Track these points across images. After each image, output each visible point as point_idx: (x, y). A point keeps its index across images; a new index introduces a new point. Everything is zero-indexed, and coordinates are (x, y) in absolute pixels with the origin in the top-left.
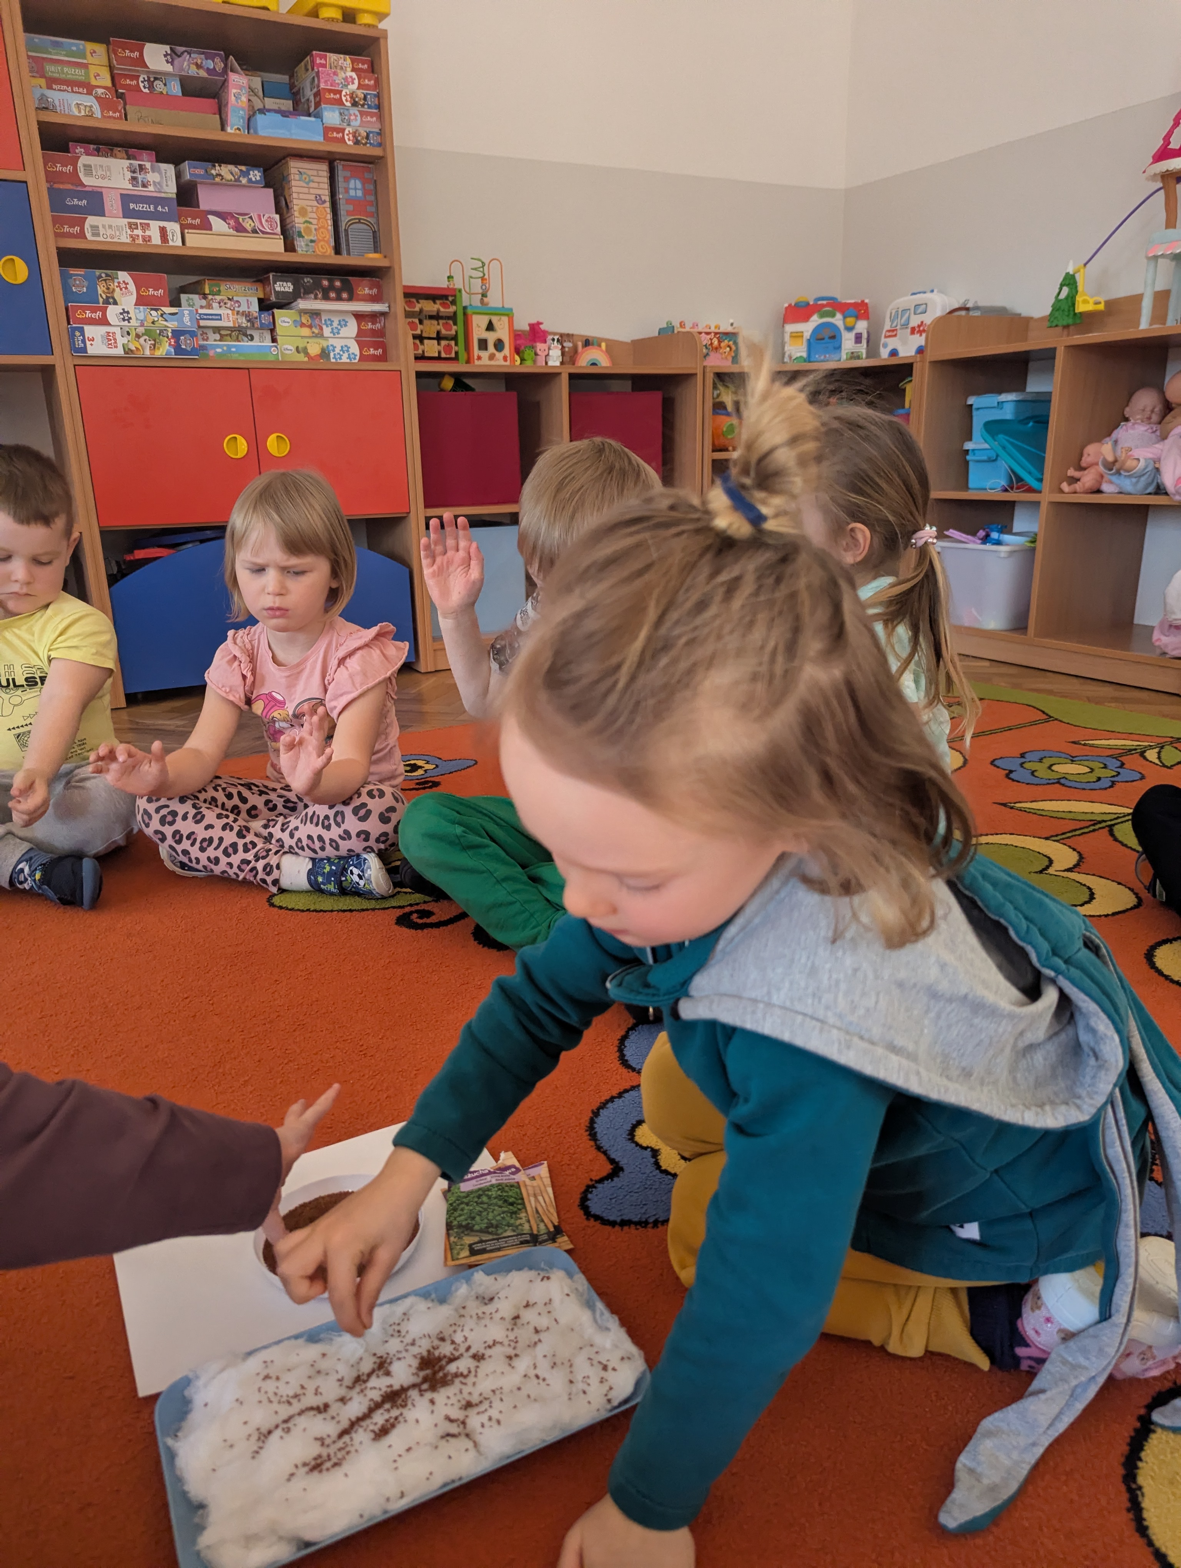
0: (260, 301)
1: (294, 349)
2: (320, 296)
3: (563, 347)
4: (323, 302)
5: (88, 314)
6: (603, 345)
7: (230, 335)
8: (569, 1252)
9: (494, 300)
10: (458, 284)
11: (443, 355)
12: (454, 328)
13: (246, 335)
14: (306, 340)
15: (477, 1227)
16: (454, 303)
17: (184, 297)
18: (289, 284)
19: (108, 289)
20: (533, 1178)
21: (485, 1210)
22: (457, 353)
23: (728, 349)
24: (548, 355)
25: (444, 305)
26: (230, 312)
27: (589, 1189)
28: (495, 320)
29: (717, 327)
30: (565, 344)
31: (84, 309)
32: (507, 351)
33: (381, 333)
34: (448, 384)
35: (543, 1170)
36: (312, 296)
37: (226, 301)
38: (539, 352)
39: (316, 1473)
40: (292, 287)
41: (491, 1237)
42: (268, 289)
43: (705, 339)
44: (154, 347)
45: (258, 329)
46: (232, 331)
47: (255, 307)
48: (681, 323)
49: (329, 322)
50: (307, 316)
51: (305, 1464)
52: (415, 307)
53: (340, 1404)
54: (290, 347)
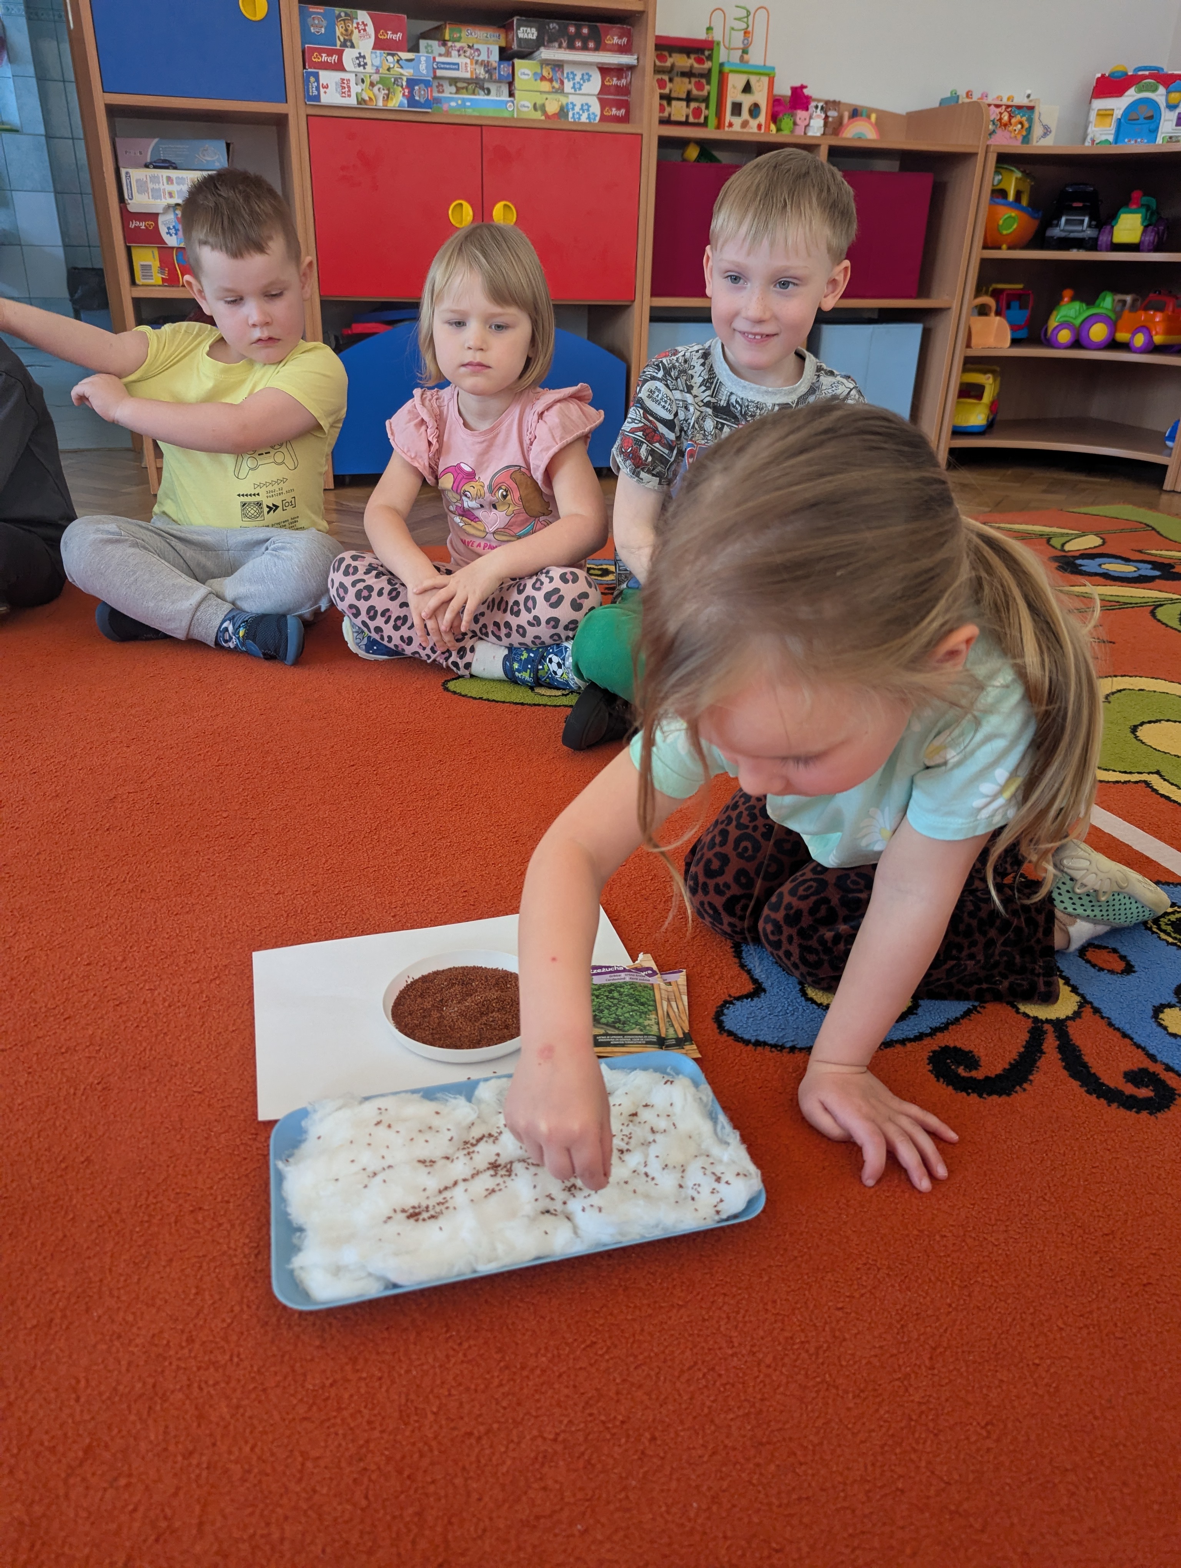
0: (502, 50)
1: (531, 106)
2: (565, 44)
3: (827, 117)
4: (568, 51)
5: (324, 58)
6: (873, 117)
7: (467, 88)
8: (696, 1060)
9: (755, 57)
10: (717, 36)
11: (691, 120)
12: (707, 87)
13: (483, 89)
14: (545, 96)
15: (603, 1020)
16: (710, 58)
17: (423, 43)
18: (534, 30)
19: (346, 30)
20: (670, 984)
21: (615, 1005)
22: (706, 118)
23: (1019, 126)
24: (808, 125)
25: (700, 61)
26: (468, 61)
27: (726, 1003)
28: (753, 80)
29: (1010, 98)
30: (830, 113)
31: (320, 51)
32: (762, 118)
33: (625, 90)
34: (692, 153)
35: (680, 978)
36: (556, 45)
37: (466, 48)
38: (798, 121)
39: (412, 1221)
40: (536, 34)
41: (617, 1032)
42: (510, 37)
43: (994, 113)
44: (387, 97)
45: (495, 81)
46: (469, 84)
47: (495, 56)
48: (967, 93)
49: (571, 76)
50: (548, 68)
51: (403, 1211)
52: (666, 61)
53: (445, 1161)
54: (527, 104)
